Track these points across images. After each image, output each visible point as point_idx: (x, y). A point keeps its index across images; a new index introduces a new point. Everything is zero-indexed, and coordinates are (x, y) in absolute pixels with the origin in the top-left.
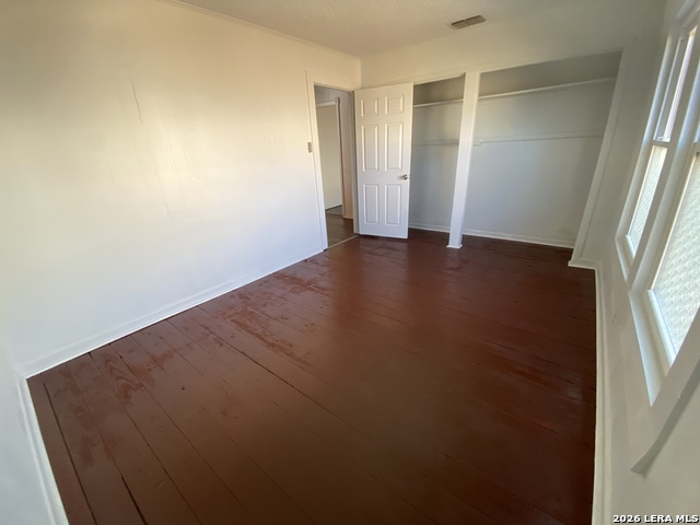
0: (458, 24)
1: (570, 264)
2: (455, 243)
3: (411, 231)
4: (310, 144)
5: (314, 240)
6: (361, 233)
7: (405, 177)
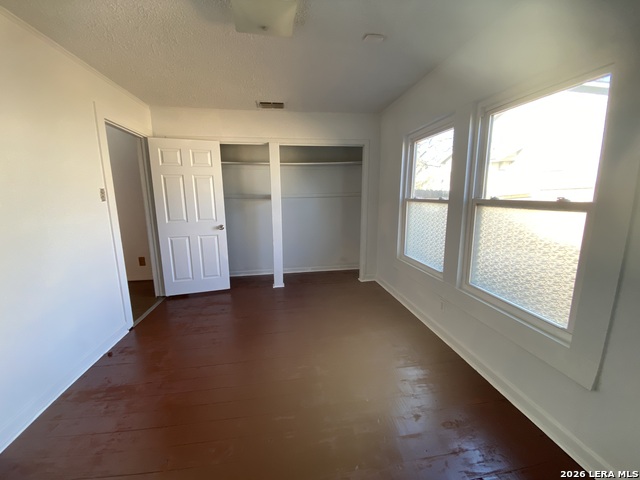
0: (265, 105)
1: (361, 280)
2: (279, 283)
3: (233, 280)
4: (102, 191)
5: (117, 320)
6: (167, 295)
7: (221, 227)
